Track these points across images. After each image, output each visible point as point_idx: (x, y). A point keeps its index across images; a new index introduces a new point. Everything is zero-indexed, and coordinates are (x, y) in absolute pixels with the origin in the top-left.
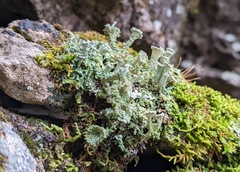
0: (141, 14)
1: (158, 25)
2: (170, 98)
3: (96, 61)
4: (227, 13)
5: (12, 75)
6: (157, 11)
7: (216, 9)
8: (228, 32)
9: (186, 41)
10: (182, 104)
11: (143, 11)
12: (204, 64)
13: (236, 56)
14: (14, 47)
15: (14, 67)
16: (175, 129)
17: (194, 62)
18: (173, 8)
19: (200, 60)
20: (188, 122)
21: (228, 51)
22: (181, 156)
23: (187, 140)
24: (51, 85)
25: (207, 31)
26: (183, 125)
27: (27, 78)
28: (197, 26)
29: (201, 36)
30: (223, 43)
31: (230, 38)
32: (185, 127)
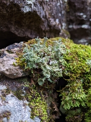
0: (50, 21)
1: (57, 20)
2: (63, 60)
3: (34, 57)
4: (79, 7)
5: (7, 73)
6: (56, 16)
7: (75, 6)
8: (80, 13)
9: (68, 19)
10: (67, 61)
11: (51, 19)
12: (76, 25)
13: (85, 19)
14: (5, 62)
15: (7, 70)
16: (67, 70)
17: (73, 25)
18: (61, 13)
19: (74, 24)
20: (71, 67)
21: (82, 19)
22: (72, 79)
23: (72, 73)
24: (22, 70)
25: (74, 14)
26: (69, 68)
27: (13, 72)
28: (71, 13)
29: (72, 16)
30: (80, 16)
31: (82, 14)
32: (71, 69)
